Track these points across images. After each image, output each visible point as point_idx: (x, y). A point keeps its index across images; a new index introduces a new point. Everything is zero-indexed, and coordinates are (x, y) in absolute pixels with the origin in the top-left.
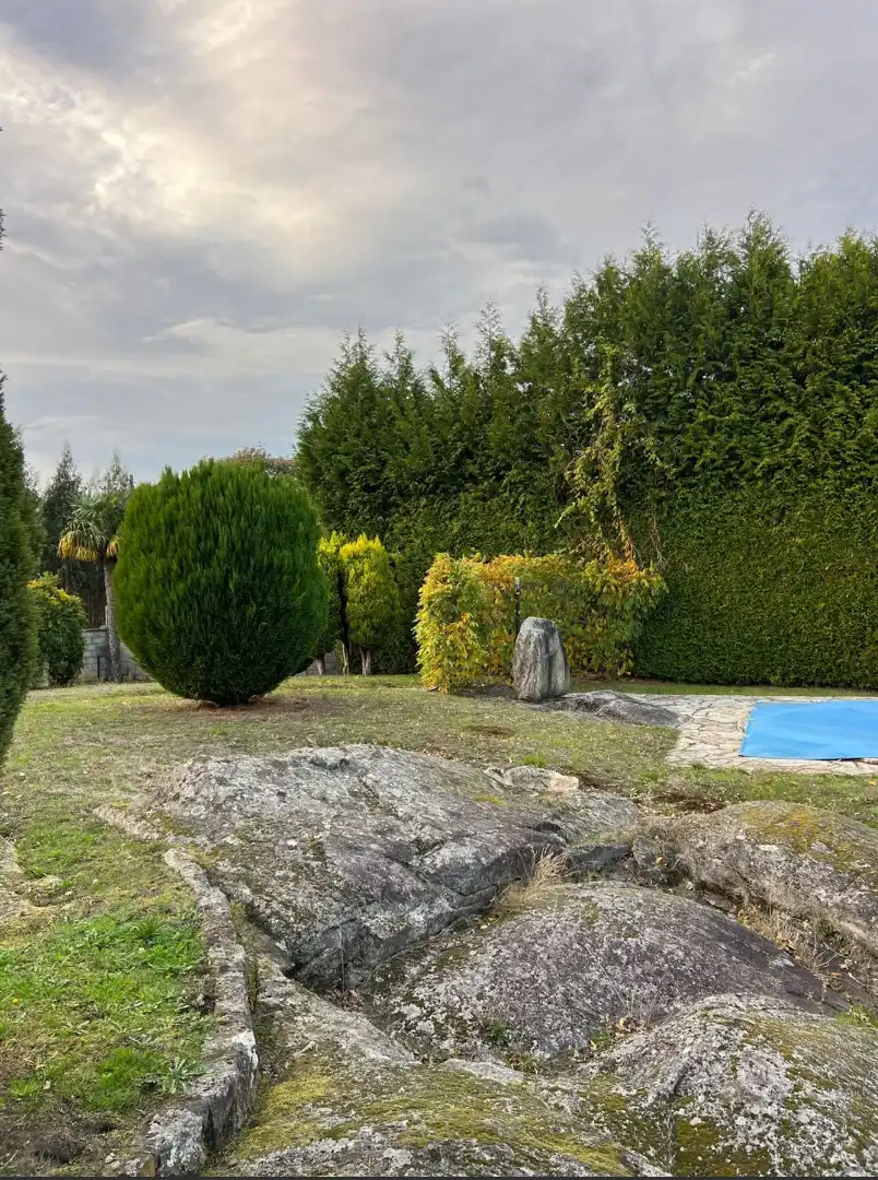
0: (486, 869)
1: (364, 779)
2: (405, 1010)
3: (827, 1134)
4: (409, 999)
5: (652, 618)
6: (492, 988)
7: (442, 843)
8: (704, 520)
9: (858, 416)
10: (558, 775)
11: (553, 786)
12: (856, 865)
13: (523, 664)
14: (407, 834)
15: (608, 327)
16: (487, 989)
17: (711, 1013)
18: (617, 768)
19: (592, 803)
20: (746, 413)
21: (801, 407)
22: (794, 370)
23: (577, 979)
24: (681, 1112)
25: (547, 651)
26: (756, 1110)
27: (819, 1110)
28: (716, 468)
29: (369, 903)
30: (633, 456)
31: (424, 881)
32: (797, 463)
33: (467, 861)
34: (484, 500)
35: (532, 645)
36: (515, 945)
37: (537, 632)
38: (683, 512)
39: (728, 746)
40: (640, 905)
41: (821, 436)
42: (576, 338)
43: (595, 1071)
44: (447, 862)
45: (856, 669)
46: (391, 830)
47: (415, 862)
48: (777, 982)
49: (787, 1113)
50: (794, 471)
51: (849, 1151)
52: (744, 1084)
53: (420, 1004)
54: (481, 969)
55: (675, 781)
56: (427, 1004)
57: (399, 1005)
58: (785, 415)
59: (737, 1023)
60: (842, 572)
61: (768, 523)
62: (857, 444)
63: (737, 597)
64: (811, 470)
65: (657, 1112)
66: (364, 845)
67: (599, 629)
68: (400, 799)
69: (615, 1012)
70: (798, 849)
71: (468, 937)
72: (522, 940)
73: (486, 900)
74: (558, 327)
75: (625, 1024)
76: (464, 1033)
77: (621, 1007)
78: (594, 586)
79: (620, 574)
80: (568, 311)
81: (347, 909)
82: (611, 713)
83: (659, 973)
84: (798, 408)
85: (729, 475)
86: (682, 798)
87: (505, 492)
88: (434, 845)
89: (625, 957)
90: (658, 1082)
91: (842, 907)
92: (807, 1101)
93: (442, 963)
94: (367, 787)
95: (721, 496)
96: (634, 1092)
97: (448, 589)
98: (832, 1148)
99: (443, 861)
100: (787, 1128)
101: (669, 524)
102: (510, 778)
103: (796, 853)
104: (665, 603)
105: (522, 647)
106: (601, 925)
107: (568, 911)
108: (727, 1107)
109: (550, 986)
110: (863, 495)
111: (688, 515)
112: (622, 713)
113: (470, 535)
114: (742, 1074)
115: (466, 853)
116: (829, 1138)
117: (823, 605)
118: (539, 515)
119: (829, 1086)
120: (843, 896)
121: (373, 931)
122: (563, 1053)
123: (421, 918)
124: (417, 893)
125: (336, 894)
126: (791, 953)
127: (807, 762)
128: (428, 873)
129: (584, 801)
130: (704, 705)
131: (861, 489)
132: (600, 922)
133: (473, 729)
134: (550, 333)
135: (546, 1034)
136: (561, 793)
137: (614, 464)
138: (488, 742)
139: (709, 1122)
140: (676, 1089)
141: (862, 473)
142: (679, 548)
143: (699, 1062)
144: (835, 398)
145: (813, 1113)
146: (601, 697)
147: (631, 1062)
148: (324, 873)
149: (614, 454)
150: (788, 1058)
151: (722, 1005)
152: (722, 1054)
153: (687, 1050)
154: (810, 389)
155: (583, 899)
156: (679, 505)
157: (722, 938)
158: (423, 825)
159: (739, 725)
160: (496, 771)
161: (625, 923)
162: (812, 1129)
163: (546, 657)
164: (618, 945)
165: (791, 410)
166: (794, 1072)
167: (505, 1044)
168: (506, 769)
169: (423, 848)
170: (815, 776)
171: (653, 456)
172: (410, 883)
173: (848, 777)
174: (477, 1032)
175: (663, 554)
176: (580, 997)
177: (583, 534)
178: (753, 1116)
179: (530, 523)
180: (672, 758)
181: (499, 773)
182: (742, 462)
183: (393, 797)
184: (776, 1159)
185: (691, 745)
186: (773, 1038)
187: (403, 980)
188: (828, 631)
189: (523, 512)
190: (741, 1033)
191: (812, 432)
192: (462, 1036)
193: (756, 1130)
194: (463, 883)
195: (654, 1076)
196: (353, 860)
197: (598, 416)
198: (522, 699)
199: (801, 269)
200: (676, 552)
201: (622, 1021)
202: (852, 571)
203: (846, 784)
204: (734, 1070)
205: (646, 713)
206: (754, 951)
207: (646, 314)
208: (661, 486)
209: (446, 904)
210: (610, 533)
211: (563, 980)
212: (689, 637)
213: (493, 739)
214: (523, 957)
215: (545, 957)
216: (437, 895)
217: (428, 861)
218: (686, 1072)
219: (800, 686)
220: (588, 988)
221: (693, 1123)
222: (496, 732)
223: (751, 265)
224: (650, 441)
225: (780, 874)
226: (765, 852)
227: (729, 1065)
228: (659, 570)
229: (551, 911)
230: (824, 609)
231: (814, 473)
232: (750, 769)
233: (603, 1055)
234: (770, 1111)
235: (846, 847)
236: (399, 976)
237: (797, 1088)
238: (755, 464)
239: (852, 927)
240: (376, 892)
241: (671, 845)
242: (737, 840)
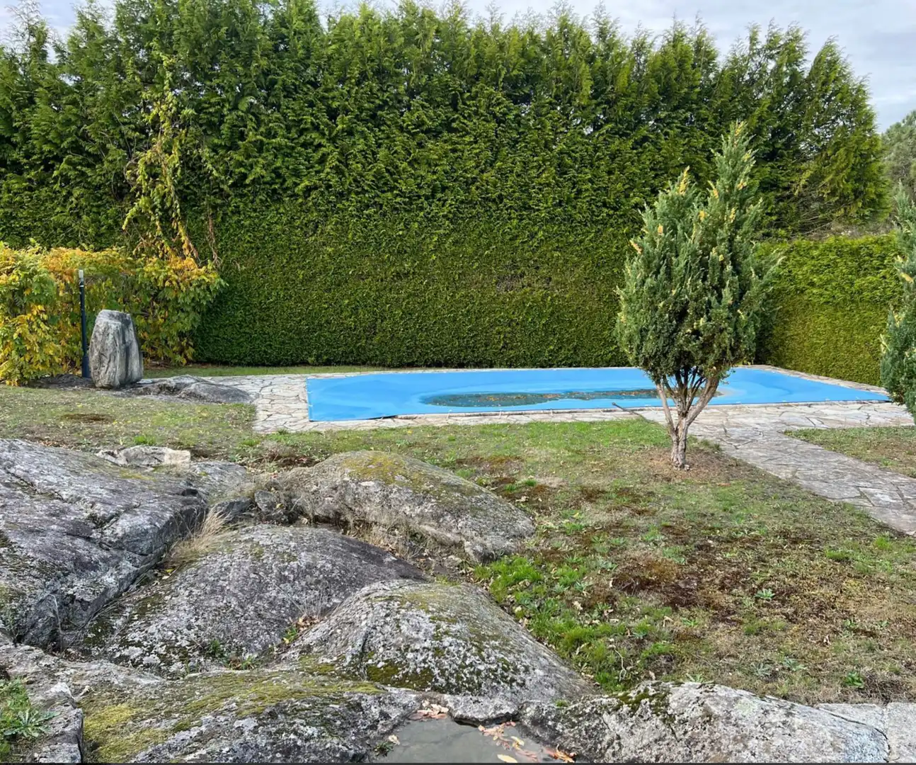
0: (160, 531)
1: (12, 470)
2: (126, 652)
3: (461, 649)
4: (125, 644)
5: (209, 310)
6: (197, 619)
7: (117, 515)
8: (253, 228)
9: (374, 153)
10: (170, 451)
11: (166, 460)
12: (425, 487)
13: (101, 355)
14: (81, 512)
15: (162, 34)
16: (193, 620)
17: (371, 596)
18: (218, 440)
19: (209, 470)
20: (288, 138)
21: (332, 140)
22: (329, 106)
23: (260, 598)
24: (370, 662)
25: (124, 342)
26: (418, 647)
27: (453, 637)
28: (265, 183)
29: (65, 575)
30: (190, 164)
31: (108, 550)
32: (329, 186)
33: (145, 527)
34: (31, 189)
35: (111, 337)
36: (202, 585)
37: (115, 325)
38: (235, 218)
39: (300, 415)
40: (291, 538)
41: (347, 165)
42: (127, 41)
43: (297, 656)
44: (128, 530)
45: (370, 350)
46: (63, 512)
47: (95, 535)
48: (393, 572)
49: (436, 643)
50: (326, 193)
51: (474, 655)
52: (407, 633)
53: (139, 645)
54: (182, 608)
55: (270, 445)
56: (145, 643)
57: (119, 651)
58: (320, 145)
59: (391, 598)
60: (361, 277)
61: (305, 234)
62: (374, 176)
63: (282, 294)
64: (340, 193)
65: (355, 666)
66: (45, 527)
67: (161, 321)
68: (58, 485)
69: (294, 614)
70: (387, 482)
71: (157, 586)
72: (207, 580)
73: (159, 557)
74: (109, 25)
75: (304, 621)
76: (186, 655)
77: (298, 610)
78: (156, 280)
79: (181, 270)
80: (119, 12)
81: (48, 583)
82: (192, 395)
83: (318, 582)
84: (329, 140)
85: (274, 191)
86: (279, 457)
87: (55, 183)
88: (111, 518)
89: (292, 576)
90: (350, 648)
91: (422, 516)
92: (446, 633)
93: (142, 612)
94: (18, 477)
95: (267, 207)
96: (335, 659)
97: (14, 280)
98: (465, 656)
99: (123, 530)
100: (438, 652)
101: (223, 228)
102: (124, 458)
103: (387, 484)
104: (222, 298)
105: (100, 338)
106: (268, 557)
107: (237, 553)
108: (399, 650)
109: (242, 607)
110: (376, 217)
111: (239, 221)
112: (203, 394)
113: (15, 224)
114: (404, 628)
115: (141, 520)
116: (463, 651)
117: (347, 301)
118: (95, 210)
119: (455, 622)
120: (422, 508)
121: (78, 597)
122: (266, 651)
123: (111, 580)
124: (105, 560)
125: (35, 572)
126: (393, 552)
127: (361, 422)
128: (110, 542)
129: (202, 469)
130: (266, 383)
131: (375, 213)
132: (267, 555)
133: (72, 417)
134: (100, 30)
135: (250, 641)
136: (174, 466)
137: (175, 170)
138: (92, 428)
139: (390, 662)
140: (363, 649)
141: (376, 199)
142: (232, 250)
143: (374, 628)
144: (357, 137)
145: (450, 639)
146: (182, 381)
147: (322, 642)
148: (15, 557)
149: (174, 159)
150: (428, 612)
151: (376, 591)
152: (388, 619)
153: (364, 623)
154: (340, 127)
155: (246, 541)
156: (232, 212)
157: (353, 550)
158: (93, 504)
159: (301, 398)
160: (109, 453)
161: (284, 552)
162: (452, 648)
163: (123, 347)
164: (285, 568)
165: (324, 141)
166: (433, 619)
167: (222, 656)
168: (119, 450)
169: (100, 522)
170: (370, 431)
171: (209, 166)
172: (97, 554)
173: (392, 430)
174: (197, 653)
175: (218, 254)
176: (266, 610)
177: (142, 231)
178: (417, 651)
179: (85, 217)
180: (258, 427)
181: (112, 454)
182: (285, 181)
183: (50, 483)
184: (436, 671)
185: (269, 416)
186: (414, 602)
187: (113, 631)
188: (350, 322)
189: (77, 205)
190: (396, 604)
191: (340, 162)
192: (185, 657)
193: (420, 658)
194: (144, 546)
195: (346, 645)
196: (38, 542)
197: (156, 120)
198: (103, 387)
199: (329, 22)
200: (229, 253)
201: (301, 620)
202: (369, 275)
203: (392, 435)
204: (398, 627)
205: (224, 393)
206: (373, 556)
207: (201, 32)
208: (215, 193)
209: (130, 565)
210: (170, 233)
211: (251, 601)
212: (241, 326)
213: (95, 425)
214: (213, 592)
215: (232, 588)
216: (120, 559)
217: (108, 532)
218: (367, 637)
219: (330, 365)
220: (271, 603)
221: (379, 666)
222: (97, 419)
223: (289, 8)
224: (205, 152)
225: (378, 500)
226: (366, 487)
227: (394, 625)
228: (216, 269)
229: (223, 555)
230: (348, 305)
231: (341, 195)
232: (323, 431)
233: (296, 644)
234: (426, 644)
235: (415, 476)
236: (108, 629)
237: (438, 627)
238: (296, 185)
239: (427, 528)
240: (69, 565)
241: (287, 493)
242: (345, 482)
